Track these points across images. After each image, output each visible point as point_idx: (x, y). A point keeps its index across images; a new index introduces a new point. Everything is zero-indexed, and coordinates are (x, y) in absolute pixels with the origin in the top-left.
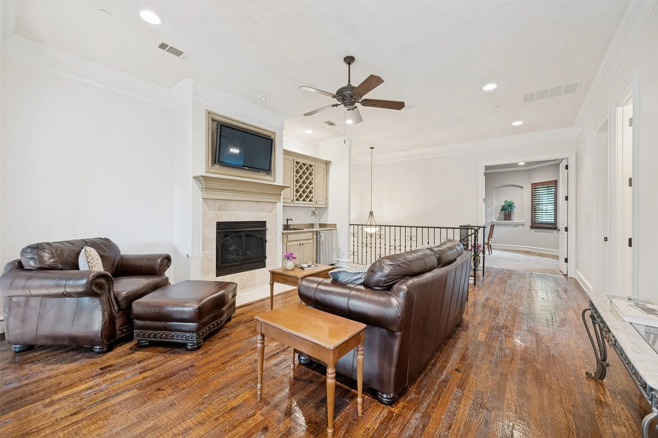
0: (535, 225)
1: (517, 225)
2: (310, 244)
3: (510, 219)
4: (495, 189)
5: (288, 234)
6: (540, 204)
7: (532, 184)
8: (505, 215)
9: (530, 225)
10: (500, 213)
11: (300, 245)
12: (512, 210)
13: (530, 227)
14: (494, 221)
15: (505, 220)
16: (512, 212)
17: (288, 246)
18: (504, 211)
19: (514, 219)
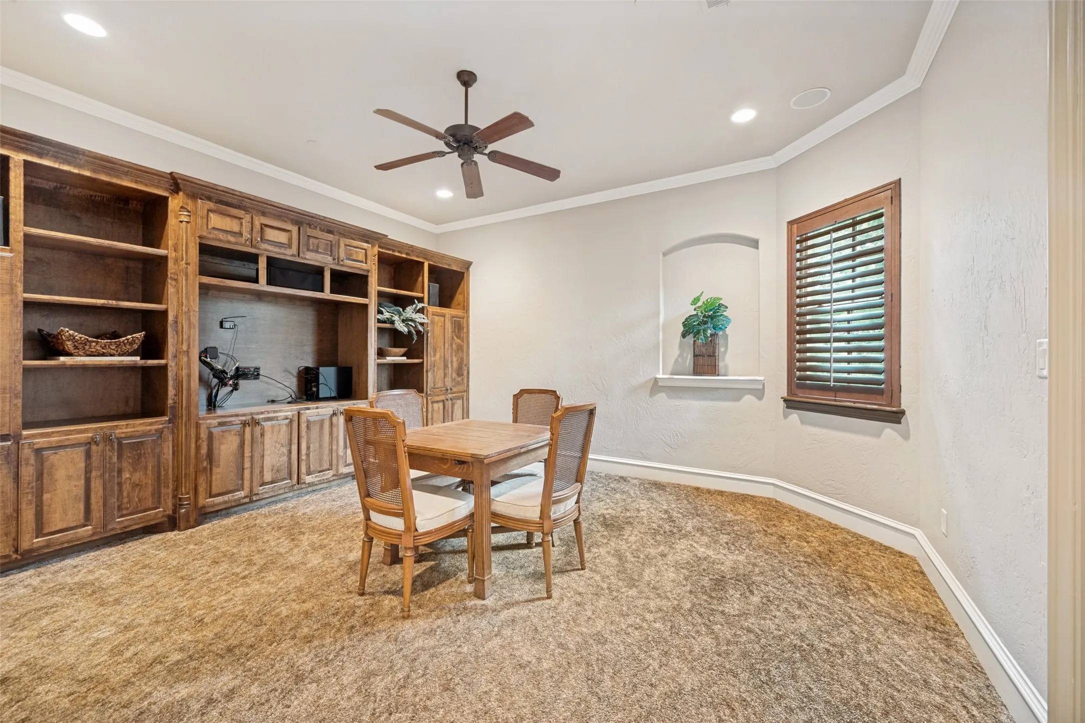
0: (803, 396)
1: (735, 393)
3: (713, 370)
4: (664, 254)
6: (820, 303)
7: (791, 223)
8: (697, 353)
9: (785, 395)
10: (681, 346)
12: (721, 333)
13: (785, 400)
14: (660, 376)
15: (696, 372)
16: (720, 341)
18: (690, 339)
19: (726, 366)
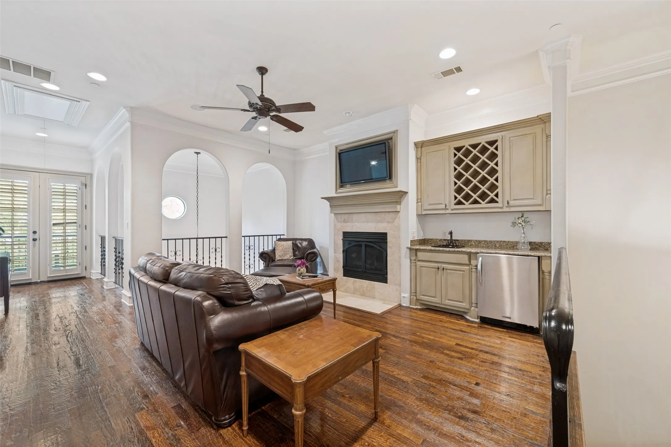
2: (462, 272)
5: (417, 250)
11: (438, 268)
17: (418, 267)
